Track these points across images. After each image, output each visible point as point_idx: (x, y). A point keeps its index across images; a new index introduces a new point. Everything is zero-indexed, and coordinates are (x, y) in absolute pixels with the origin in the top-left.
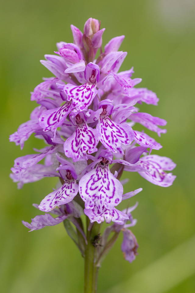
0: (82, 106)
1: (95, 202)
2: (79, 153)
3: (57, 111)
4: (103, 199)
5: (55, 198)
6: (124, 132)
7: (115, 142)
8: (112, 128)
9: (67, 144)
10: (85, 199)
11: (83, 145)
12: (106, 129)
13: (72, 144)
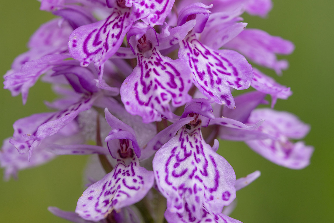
0: (152, 16)
1: (184, 198)
2: (152, 106)
3: (99, 28)
4: (200, 194)
5: (104, 193)
6: (230, 65)
7: (216, 85)
8: (207, 58)
9: (125, 90)
10: (168, 194)
11: (160, 91)
12: (197, 61)
13: (136, 89)
